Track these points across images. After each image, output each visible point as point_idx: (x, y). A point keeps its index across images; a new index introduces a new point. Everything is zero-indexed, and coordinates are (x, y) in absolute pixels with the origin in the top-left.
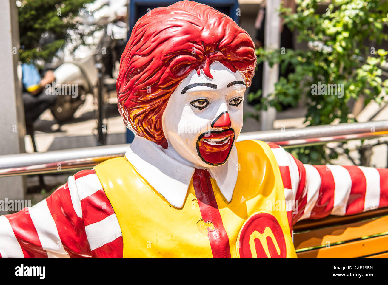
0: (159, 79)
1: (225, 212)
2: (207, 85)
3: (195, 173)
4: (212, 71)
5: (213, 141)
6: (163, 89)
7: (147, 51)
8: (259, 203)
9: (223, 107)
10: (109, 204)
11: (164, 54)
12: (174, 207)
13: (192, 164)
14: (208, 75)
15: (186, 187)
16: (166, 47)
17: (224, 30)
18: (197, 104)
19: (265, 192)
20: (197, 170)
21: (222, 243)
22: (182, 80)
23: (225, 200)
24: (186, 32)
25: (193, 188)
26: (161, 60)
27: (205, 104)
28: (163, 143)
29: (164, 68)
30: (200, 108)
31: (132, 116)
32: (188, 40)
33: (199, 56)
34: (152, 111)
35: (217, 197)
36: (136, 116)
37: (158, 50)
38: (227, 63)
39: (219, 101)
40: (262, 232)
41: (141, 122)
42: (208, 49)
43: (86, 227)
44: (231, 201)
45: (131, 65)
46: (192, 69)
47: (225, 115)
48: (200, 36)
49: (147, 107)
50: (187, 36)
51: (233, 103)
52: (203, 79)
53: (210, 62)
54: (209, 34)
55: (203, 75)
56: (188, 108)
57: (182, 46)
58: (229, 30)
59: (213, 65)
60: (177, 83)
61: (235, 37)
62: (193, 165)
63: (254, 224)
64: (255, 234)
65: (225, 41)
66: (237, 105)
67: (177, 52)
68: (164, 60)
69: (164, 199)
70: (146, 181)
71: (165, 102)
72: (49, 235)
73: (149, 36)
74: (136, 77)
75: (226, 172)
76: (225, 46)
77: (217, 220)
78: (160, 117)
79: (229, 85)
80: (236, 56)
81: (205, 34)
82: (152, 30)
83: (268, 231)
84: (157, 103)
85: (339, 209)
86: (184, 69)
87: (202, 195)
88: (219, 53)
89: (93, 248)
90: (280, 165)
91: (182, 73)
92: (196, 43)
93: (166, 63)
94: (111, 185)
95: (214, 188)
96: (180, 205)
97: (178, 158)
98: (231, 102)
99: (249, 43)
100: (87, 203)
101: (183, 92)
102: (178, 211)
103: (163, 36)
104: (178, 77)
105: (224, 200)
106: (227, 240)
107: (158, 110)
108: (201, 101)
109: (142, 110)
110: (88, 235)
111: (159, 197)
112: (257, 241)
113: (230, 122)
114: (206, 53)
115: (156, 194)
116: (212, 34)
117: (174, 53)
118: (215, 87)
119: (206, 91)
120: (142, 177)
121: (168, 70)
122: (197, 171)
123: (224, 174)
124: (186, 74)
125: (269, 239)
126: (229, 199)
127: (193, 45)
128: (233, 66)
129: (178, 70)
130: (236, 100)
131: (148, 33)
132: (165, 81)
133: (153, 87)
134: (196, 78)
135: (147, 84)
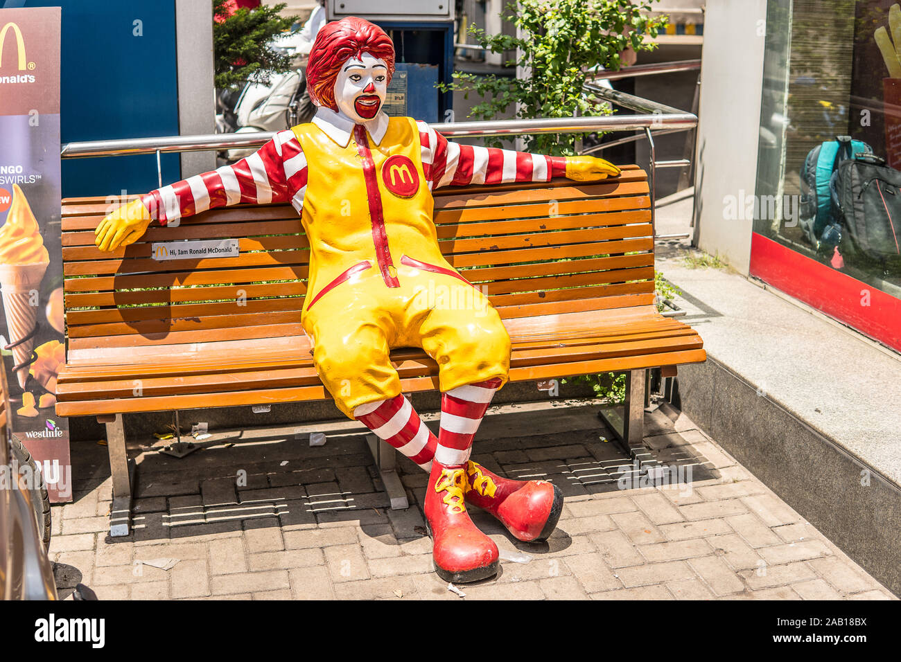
0: (330, 62)
1: (374, 151)
2: (360, 66)
3: (355, 126)
4: (362, 58)
5: (365, 102)
6: (334, 69)
8: (399, 149)
9: (370, 80)
10: (300, 146)
11: (333, 47)
12: (341, 147)
13: (353, 120)
14: (360, 60)
15: (349, 135)
16: (335, 43)
18: (354, 78)
19: (405, 144)
20: (357, 124)
21: (371, 169)
22: (344, 63)
23: (375, 144)
24: (347, 34)
25: (354, 136)
26: (332, 51)
27: (359, 78)
28: (336, 109)
29: (333, 56)
30: (356, 81)
31: (316, 89)
32: (348, 39)
33: (355, 48)
34: (327, 85)
35: (370, 142)
36: (318, 90)
37: (330, 45)
38: (372, 53)
39: (367, 77)
40: (400, 166)
41: (321, 94)
42: (360, 44)
43: (284, 163)
44: (379, 146)
46: (350, 56)
47: (372, 86)
48: (355, 37)
49: (325, 82)
50: (347, 37)
51: (378, 79)
52: (357, 62)
53: (361, 53)
54: (361, 35)
55: (357, 60)
56: (348, 80)
57: (344, 42)
59: (363, 54)
60: (342, 65)
63: (394, 160)
64: (395, 167)
65: (370, 40)
66: (381, 80)
67: (341, 46)
69: (336, 143)
71: (335, 78)
72: (259, 172)
73: (325, 37)
74: (317, 63)
75: (377, 128)
76: (371, 42)
77: (369, 155)
78: (333, 88)
79: (373, 67)
80: (378, 49)
81: (359, 35)
83: (404, 167)
84: (330, 79)
85: (478, 177)
86: (345, 56)
87: (360, 140)
88: (367, 47)
89: (288, 177)
91: (344, 58)
92: (353, 41)
93: (334, 53)
95: (368, 137)
96: (344, 145)
97: (345, 117)
98: (376, 78)
100: (285, 147)
101: (345, 71)
102: (344, 149)
104: (342, 61)
107: (331, 84)
108: (356, 76)
109: (321, 85)
110: (285, 169)
111: (332, 141)
112: (396, 171)
114: (359, 47)
116: (363, 35)
117: (339, 46)
118: (365, 67)
119: (359, 69)
121: (335, 57)
122: (357, 126)
123: (374, 126)
124: (347, 59)
125: (404, 172)
126: (377, 144)
127: (351, 42)
129: (342, 57)
130: (380, 77)
132: (335, 63)
133: (327, 68)
134: (352, 62)
135: (324, 66)
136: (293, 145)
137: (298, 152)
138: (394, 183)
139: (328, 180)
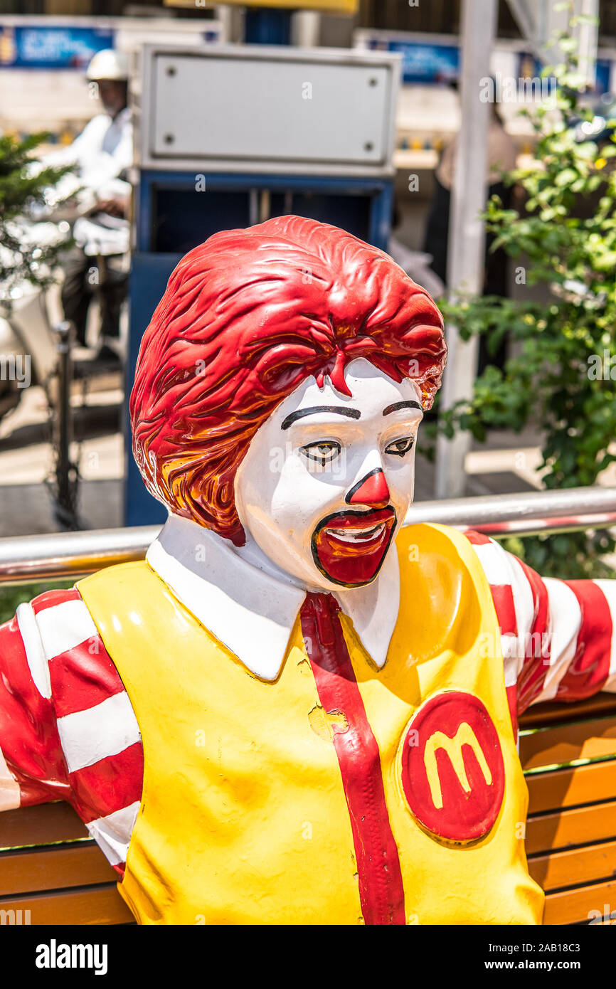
0: (231, 395)
1: (371, 690)
2: (339, 410)
3: (306, 601)
4: (349, 380)
5: (348, 534)
6: (240, 417)
7: (205, 332)
8: (446, 670)
9: (373, 460)
10: (113, 669)
11: (243, 341)
12: (258, 678)
13: (299, 582)
14: (342, 388)
15: (286, 632)
16: (250, 325)
17: (378, 289)
19: (460, 644)
20: (309, 595)
21: (366, 758)
22: (283, 397)
23: (371, 662)
24: (294, 293)
25: (300, 636)
26: (238, 353)
28: (236, 534)
29: (244, 372)
31: (167, 471)
32: (298, 312)
33: (322, 345)
34: (213, 464)
36: (176, 474)
37: (231, 331)
38: (383, 361)
39: (364, 446)
40: (451, 734)
41: (186, 488)
42: (342, 330)
43: (59, 721)
44: (384, 665)
45: (167, 360)
46: (305, 374)
47: (377, 476)
48: (324, 303)
49: (202, 455)
50: (296, 302)
51: (394, 448)
52: (329, 396)
53: (346, 361)
54: (345, 298)
55: (329, 388)
56: (294, 459)
57: (286, 325)
58: (390, 289)
59: (352, 367)
60: (272, 405)
61: (401, 304)
62: (302, 584)
63: (434, 716)
64: (437, 740)
65: (379, 314)
66: (402, 453)
67: (272, 338)
68: (244, 355)
69: (237, 660)
70: (196, 619)
71: (244, 445)
73: (211, 299)
74: (179, 388)
75: (375, 600)
76: (380, 324)
77: (352, 708)
78: (230, 478)
79: (387, 411)
80: (402, 347)
81: (337, 297)
82: (218, 285)
83: (465, 733)
84: (225, 447)
86: (288, 374)
87: (320, 651)
88: (367, 341)
89: (74, 766)
90: (492, 583)
91: (284, 382)
92: (316, 318)
93: (247, 362)
94: (117, 626)
95: (346, 636)
96: (271, 675)
97: (268, 568)
98: (389, 446)
99: (433, 316)
100: (62, 667)
101: (285, 426)
102: (268, 686)
103: (242, 299)
104: (275, 392)
105: (369, 664)
106: (375, 753)
107: (226, 463)
109: (190, 462)
110: (65, 739)
111: (225, 655)
112: (441, 755)
113: (388, 492)
114: (338, 341)
115: (218, 649)
116: (351, 297)
117: (267, 338)
118: (355, 414)
119: (336, 423)
120: (186, 609)
121: (253, 376)
122: (311, 598)
123: (369, 604)
124: (293, 385)
125: (466, 752)
126: (379, 659)
127: (310, 323)
128: (395, 368)
129: (277, 377)
130: (401, 442)
131: (207, 292)
132: (246, 400)
133: (217, 413)
134: (312, 394)
135: (207, 406)
136: (89, 666)
137: (108, 692)
138: (438, 802)
139: (216, 801)
